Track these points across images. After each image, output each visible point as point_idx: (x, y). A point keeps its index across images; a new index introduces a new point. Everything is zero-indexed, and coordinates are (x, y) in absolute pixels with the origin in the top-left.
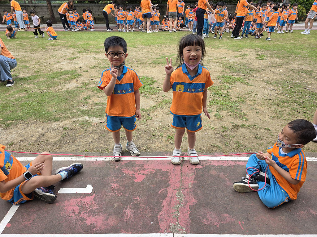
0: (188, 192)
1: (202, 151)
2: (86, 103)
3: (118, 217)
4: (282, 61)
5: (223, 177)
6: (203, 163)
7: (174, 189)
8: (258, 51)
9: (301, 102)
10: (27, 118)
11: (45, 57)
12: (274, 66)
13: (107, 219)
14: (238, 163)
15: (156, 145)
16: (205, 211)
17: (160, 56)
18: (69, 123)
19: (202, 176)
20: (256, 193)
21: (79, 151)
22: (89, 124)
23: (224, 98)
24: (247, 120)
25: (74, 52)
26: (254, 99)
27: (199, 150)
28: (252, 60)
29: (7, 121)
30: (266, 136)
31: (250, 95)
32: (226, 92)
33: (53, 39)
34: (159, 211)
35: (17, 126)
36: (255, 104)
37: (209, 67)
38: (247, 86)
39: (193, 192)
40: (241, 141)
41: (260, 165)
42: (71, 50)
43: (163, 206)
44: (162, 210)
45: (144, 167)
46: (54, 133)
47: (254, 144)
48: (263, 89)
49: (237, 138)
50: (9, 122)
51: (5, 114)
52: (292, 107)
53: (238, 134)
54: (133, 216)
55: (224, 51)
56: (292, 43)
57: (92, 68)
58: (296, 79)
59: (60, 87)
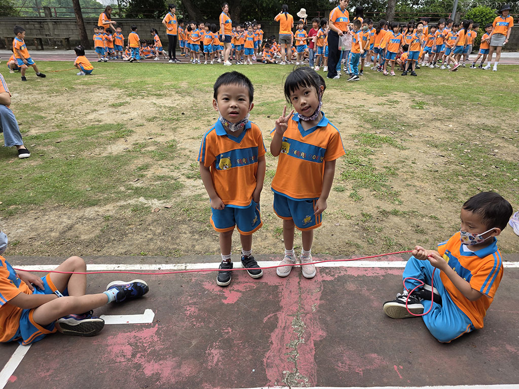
0: (310, 319)
1: (331, 253)
2: (142, 176)
3: (198, 362)
4: (451, 111)
5: (367, 294)
6: (333, 272)
7: (288, 315)
8: (413, 96)
9: (484, 175)
10: (44, 201)
11: (72, 102)
12: (440, 120)
13: (179, 366)
14: (390, 272)
15: (257, 244)
16: (340, 349)
17: (260, 102)
18: (113, 208)
19: (334, 293)
20: (419, 319)
21: (130, 254)
22: (147, 210)
23: (364, 168)
24: (401, 203)
25: (120, 95)
26: (411, 170)
27: (327, 252)
28: (405, 109)
29: (9, 205)
30: (432, 229)
31: (404, 163)
32: (367, 160)
33: (86, 75)
34: (265, 351)
35: (27, 213)
36: (413, 178)
37: (338, 119)
38: (398, 150)
39: (319, 318)
40: (393, 236)
41: (425, 274)
42: (116, 91)
43: (272, 343)
44: (270, 349)
45: (238, 279)
46: (88, 225)
47: (414, 241)
48: (425, 155)
49: (387, 232)
50: (12, 206)
51: (5, 194)
52: (471, 183)
53: (388, 226)
54: (223, 359)
55: (362, 95)
56: (467, 85)
57: (150, 120)
58: (475, 139)
59: (97, 150)
